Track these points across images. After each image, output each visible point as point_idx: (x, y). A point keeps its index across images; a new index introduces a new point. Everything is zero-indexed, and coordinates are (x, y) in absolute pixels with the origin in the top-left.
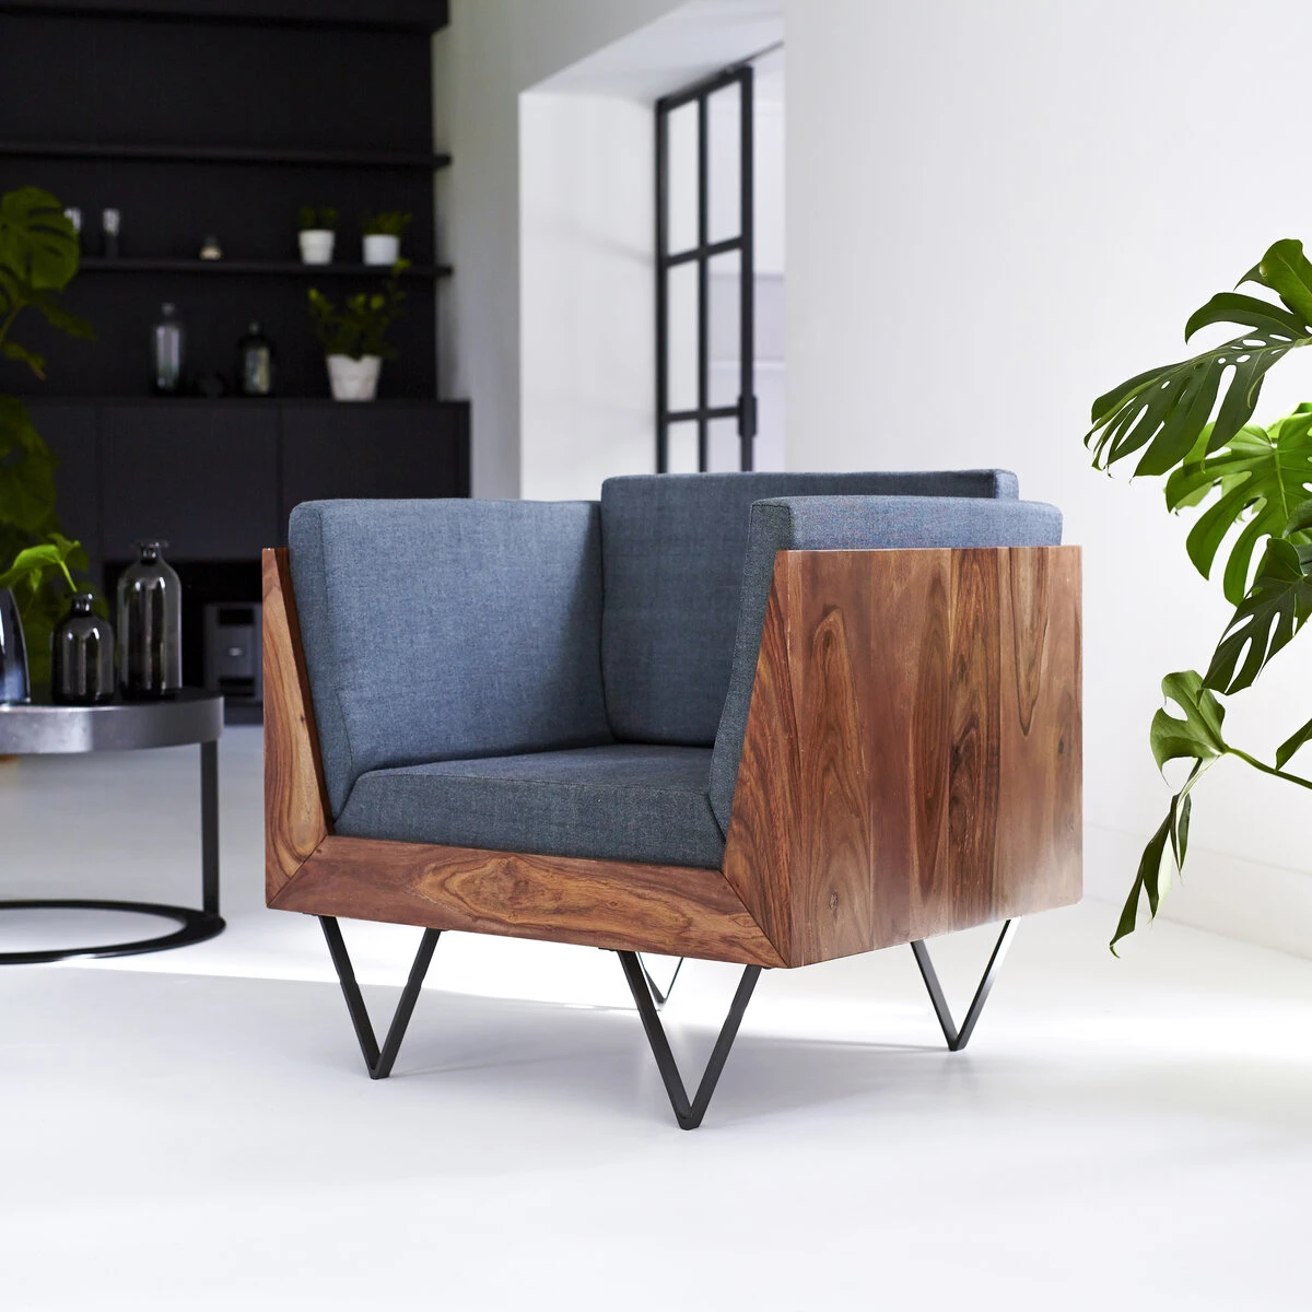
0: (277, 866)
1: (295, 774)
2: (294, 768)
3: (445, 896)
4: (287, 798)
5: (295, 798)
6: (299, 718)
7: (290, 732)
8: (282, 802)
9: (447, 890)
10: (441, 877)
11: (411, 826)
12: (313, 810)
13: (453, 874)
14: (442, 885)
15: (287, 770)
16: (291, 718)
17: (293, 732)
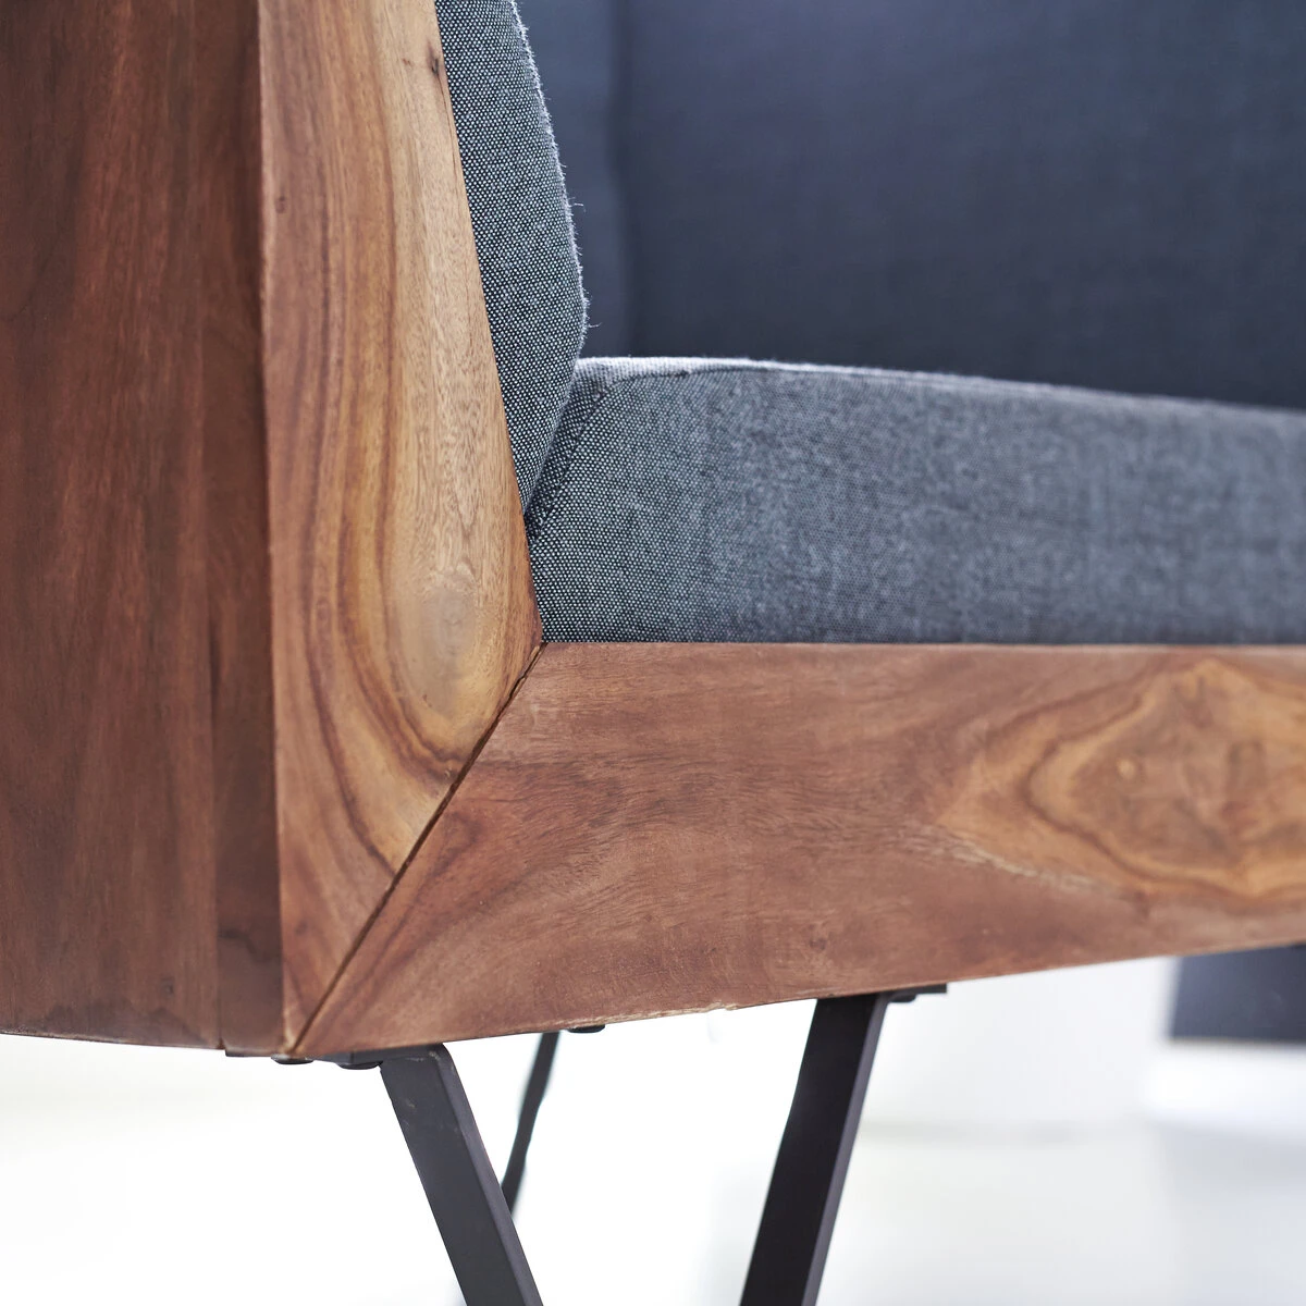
0: (339, 816)
1: (409, 340)
2: (402, 304)
3: (1040, 839)
4: (373, 459)
5: (406, 460)
6: (420, 59)
7: (382, 120)
8: (352, 479)
9: (1043, 814)
10: (1012, 769)
11: (823, 581)
12: (486, 518)
13: (1050, 750)
14: (1025, 799)
15: (373, 314)
16: (389, 57)
17: (398, 123)
